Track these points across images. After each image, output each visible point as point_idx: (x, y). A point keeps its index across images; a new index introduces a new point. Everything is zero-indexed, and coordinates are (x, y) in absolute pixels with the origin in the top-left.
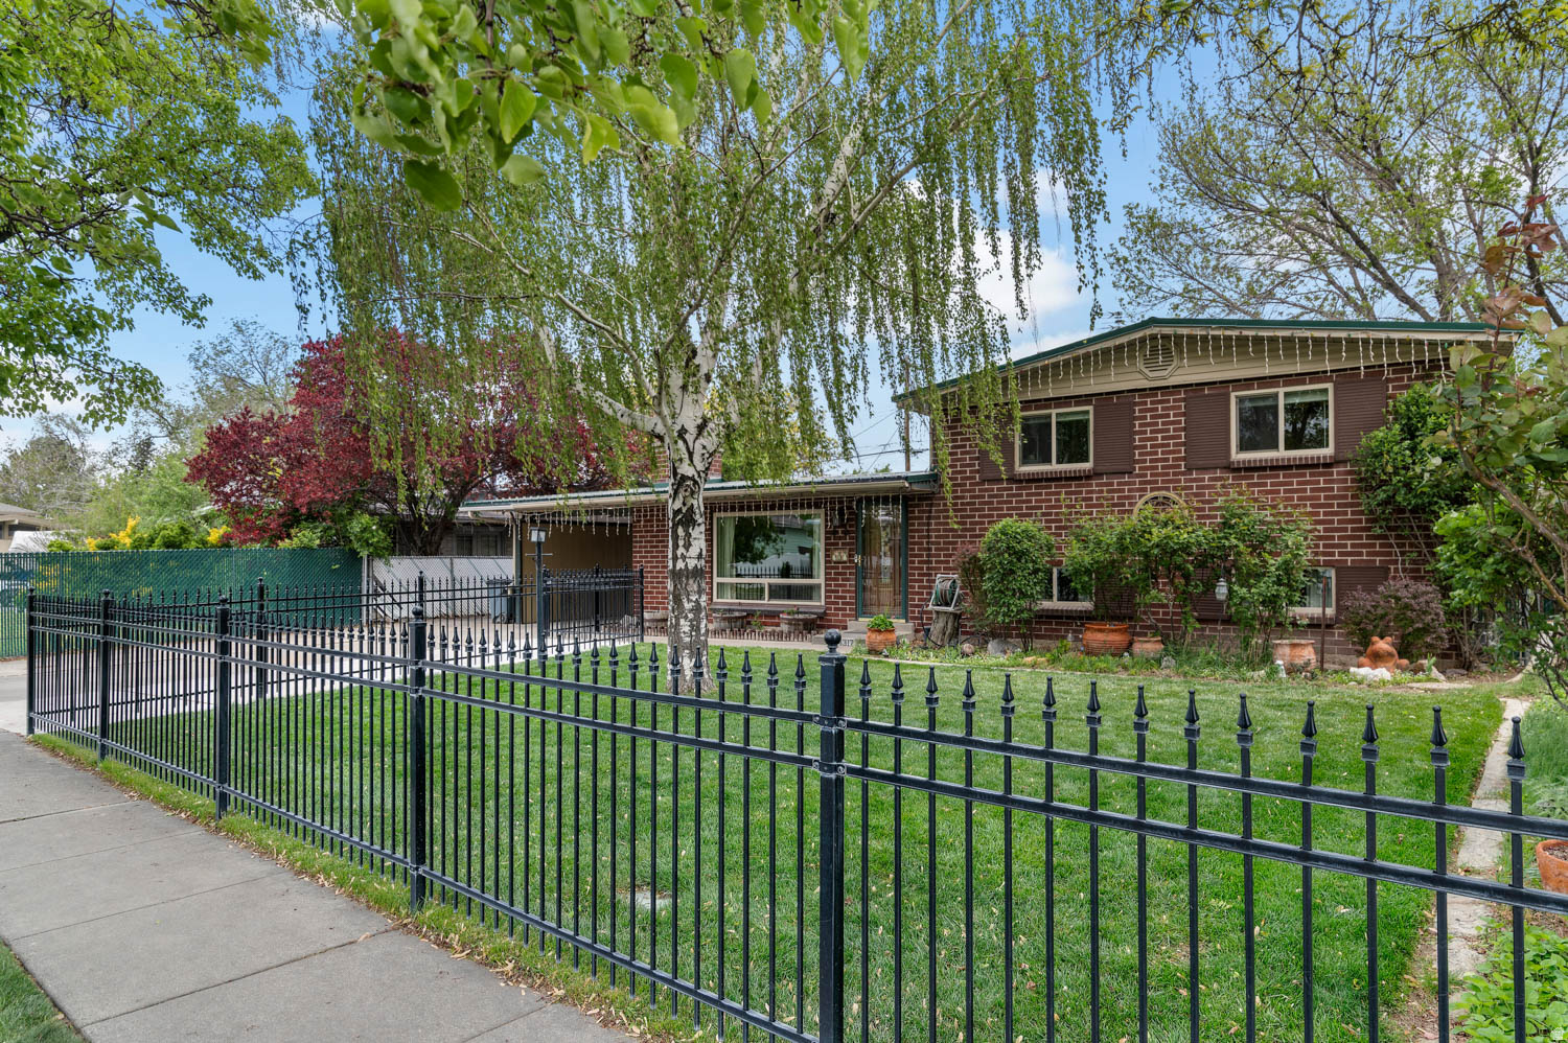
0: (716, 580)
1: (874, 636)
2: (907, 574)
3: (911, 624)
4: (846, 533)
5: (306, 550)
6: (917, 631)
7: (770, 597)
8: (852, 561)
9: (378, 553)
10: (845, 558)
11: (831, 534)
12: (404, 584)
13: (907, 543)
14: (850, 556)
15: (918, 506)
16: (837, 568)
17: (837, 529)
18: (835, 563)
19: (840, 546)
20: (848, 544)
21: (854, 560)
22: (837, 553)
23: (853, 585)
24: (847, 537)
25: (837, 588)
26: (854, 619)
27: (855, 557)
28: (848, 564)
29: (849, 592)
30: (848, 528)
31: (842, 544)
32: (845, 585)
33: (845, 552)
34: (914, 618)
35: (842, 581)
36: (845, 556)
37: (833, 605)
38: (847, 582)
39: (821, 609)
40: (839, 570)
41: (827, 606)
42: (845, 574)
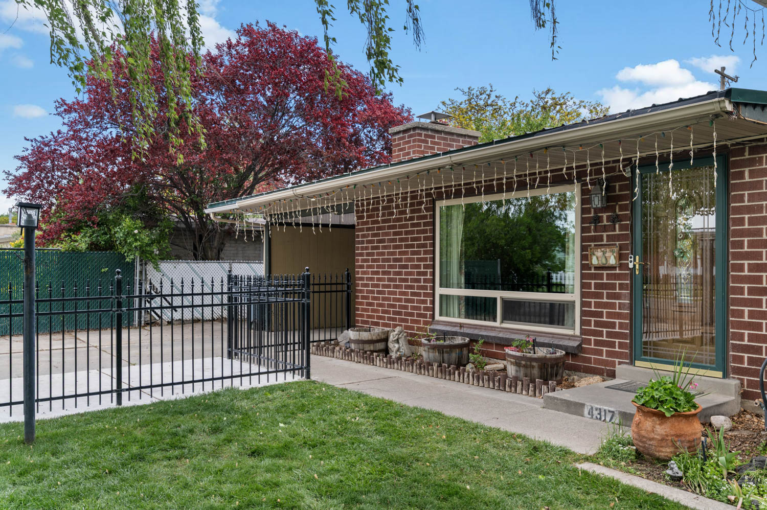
0: (439, 291)
1: (648, 424)
2: (727, 290)
3: (733, 382)
4: (614, 219)
5: (75, 252)
6: (745, 395)
7: (505, 318)
8: (623, 266)
9: (146, 256)
10: (612, 261)
11: (589, 221)
12: (178, 283)
13: (726, 243)
14: (621, 257)
15: (751, 162)
16: (600, 277)
17: (600, 215)
18: (596, 268)
19: (605, 242)
20: (618, 238)
21: (628, 264)
22: (599, 253)
23: (625, 305)
24: (617, 226)
25: (599, 310)
26: (628, 361)
27: (630, 259)
28: (618, 271)
29: (619, 316)
30: (617, 210)
31: (607, 239)
32: (612, 306)
33: (612, 252)
34: (740, 371)
35: (607, 299)
36: (612, 257)
37: (593, 336)
38: (615, 299)
39: (574, 340)
40: (603, 280)
41: (583, 336)
42: (613, 286)
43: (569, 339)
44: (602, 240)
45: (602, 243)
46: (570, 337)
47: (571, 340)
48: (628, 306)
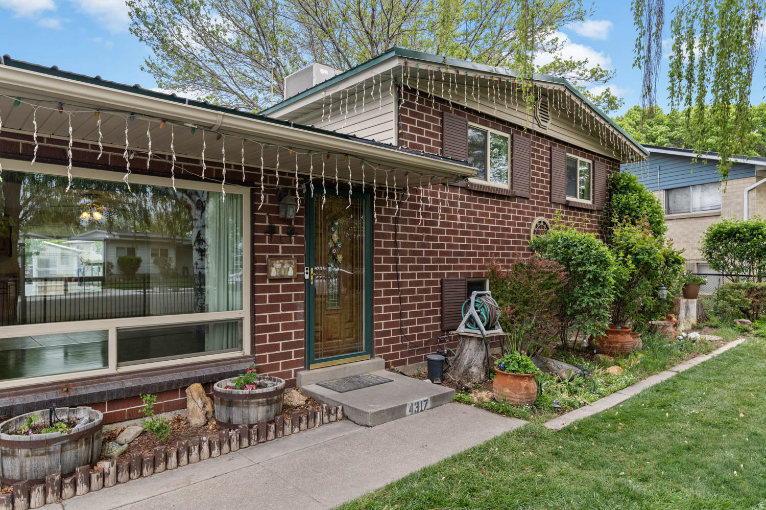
4: (290, 231)
8: (299, 278)
10: (291, 273)
11: (261, 230)
14: (299, 269)
16: (276, 289)
17: (276, 225)
18: (272, 280)
19: (280, 254)
20: (294, 250)
21: (304, 275)
22: (277, 264)
23: (300, 315)
24: (293, 238)
25: (275, 323)
26: (303, 367)
27: (306, 271)
28: (293, 283)
29: (295, 326)
30: (293, 223)
31: (282, 251)
32: (289, 317)
33: (290, 263)
34: (380, 350)
35: (283, 311)
36: (291, 269)
37: (268, 352)
38: (291, 310)
39: (246, 362)
40: (279, 292)
41: (256, 355)
42: (289, 298)
43: (240, 362)
44: (278, 252)
45: (278, 254)
46: (239, 360)
47: (242, 362)
48: (303, 314)
